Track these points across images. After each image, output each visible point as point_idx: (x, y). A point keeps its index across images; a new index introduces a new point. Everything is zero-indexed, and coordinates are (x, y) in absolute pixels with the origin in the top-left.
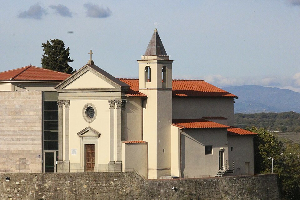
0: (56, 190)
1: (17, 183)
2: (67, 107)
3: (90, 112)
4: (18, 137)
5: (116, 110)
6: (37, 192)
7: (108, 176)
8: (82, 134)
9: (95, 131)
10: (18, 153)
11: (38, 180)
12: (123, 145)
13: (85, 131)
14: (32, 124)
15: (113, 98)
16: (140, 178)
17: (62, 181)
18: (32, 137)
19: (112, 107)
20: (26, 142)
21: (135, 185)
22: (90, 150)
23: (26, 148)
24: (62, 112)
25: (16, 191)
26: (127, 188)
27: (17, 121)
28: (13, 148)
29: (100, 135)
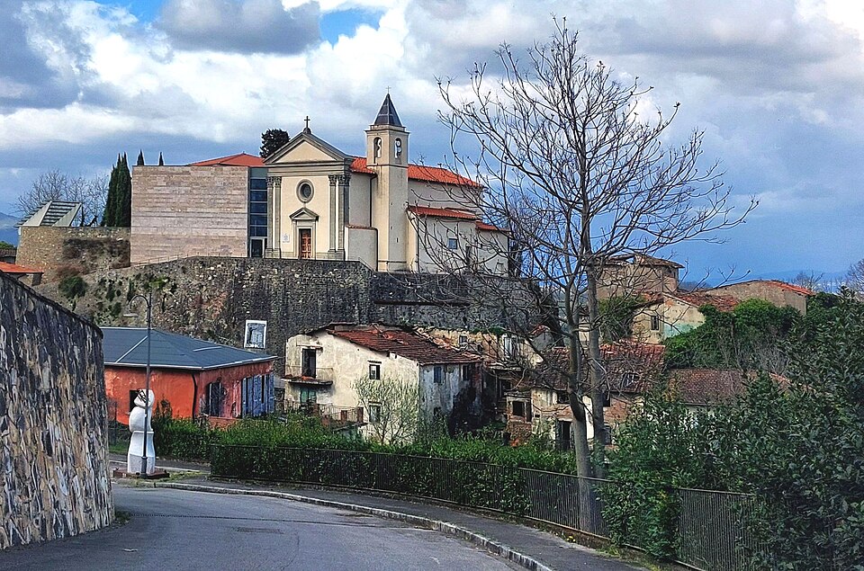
0: (261, 279)
1: (212, 268)
2: (279, 185)
3: (305, 190)
4: (219, 220)
5: (337, 187)
6: (236, 280)
7: (326, 265)
8: (295, 217)
9: (311, 213)
10: (220, 239)
11: (237, 266)
12: (346, 229)
13: (300, 213)
14: (235, 205)
15: (334, 173)
16: (367, 270)
17: (267, 268)
18: (236, 220)
19: (332, 184)
20: (228, 227)
21: (360, 278)
22: (305, 235)
23: (228, 233)
24: (272, 191)
25: (210, 278)
26: (350, 281)
27: (218, 201)
28: (212, 233)
29: (317, 218)
